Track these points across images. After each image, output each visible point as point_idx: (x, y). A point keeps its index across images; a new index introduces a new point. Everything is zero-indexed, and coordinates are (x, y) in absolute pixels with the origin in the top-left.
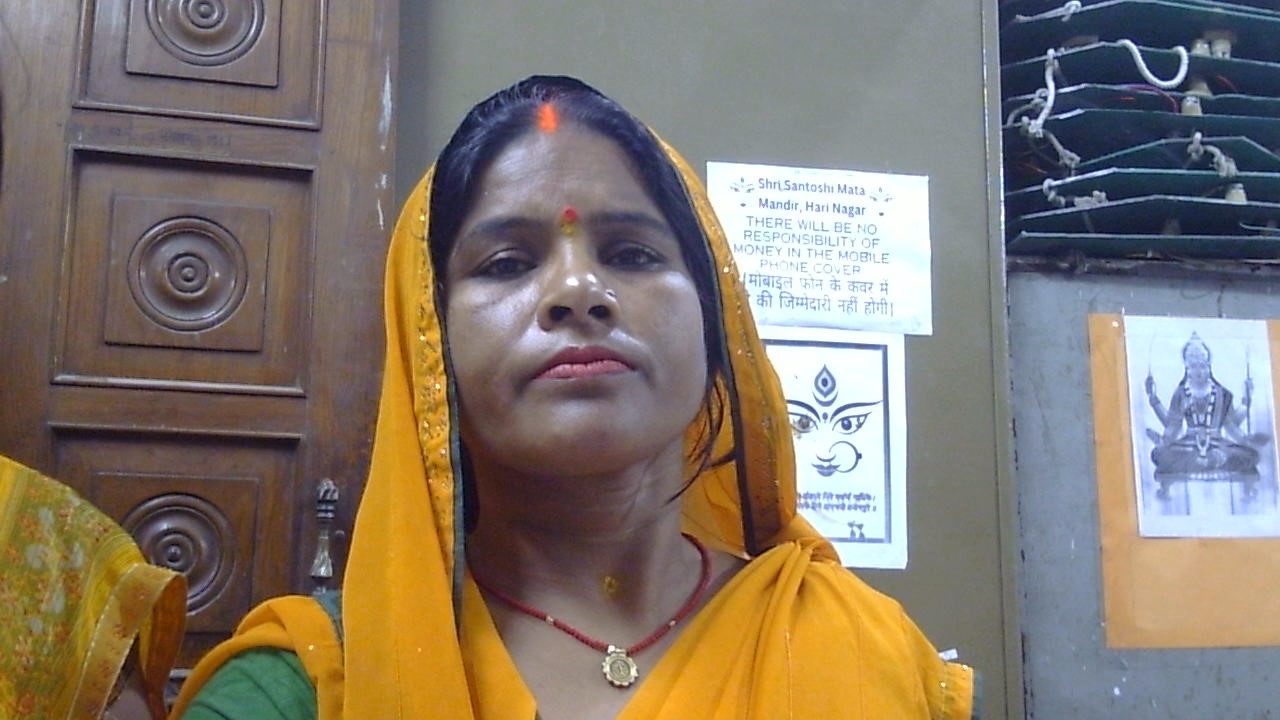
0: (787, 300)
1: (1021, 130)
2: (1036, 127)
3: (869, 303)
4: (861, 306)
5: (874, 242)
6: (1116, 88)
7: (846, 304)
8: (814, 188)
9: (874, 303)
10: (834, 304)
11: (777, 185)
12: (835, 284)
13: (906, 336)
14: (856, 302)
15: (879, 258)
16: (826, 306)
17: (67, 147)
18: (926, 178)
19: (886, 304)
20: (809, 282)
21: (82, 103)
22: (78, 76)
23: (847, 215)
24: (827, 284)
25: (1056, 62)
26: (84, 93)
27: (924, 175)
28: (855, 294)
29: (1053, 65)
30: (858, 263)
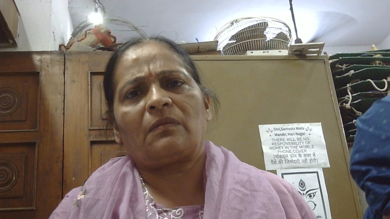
0: (287, 161)
1: (344, 107)
2: (348, 106)
3: (311, 160)
4: (308, 161)
5: (309, 143)
6: (368, 93)
7: (304, 161)
8: (290, 129)
9: (312, 160)
10: (301, 161)
11: (279, 129)
12: (300, 156)
13: (323, 168)
14: (307, 160)
15: (311, 147)
16: (299, 162)
17: (88, 141)
18: (320, 123)
19: (315, 160)
20: (293, 155)
21: (91, 128)
22: (89, 121)
23: (300, 136)
24: (297, 156)
25: (350, 87)
26: (91, 125)
27: (320, 122)
28: (306, 158)
29: (349, 88)
30: (305, 149)
